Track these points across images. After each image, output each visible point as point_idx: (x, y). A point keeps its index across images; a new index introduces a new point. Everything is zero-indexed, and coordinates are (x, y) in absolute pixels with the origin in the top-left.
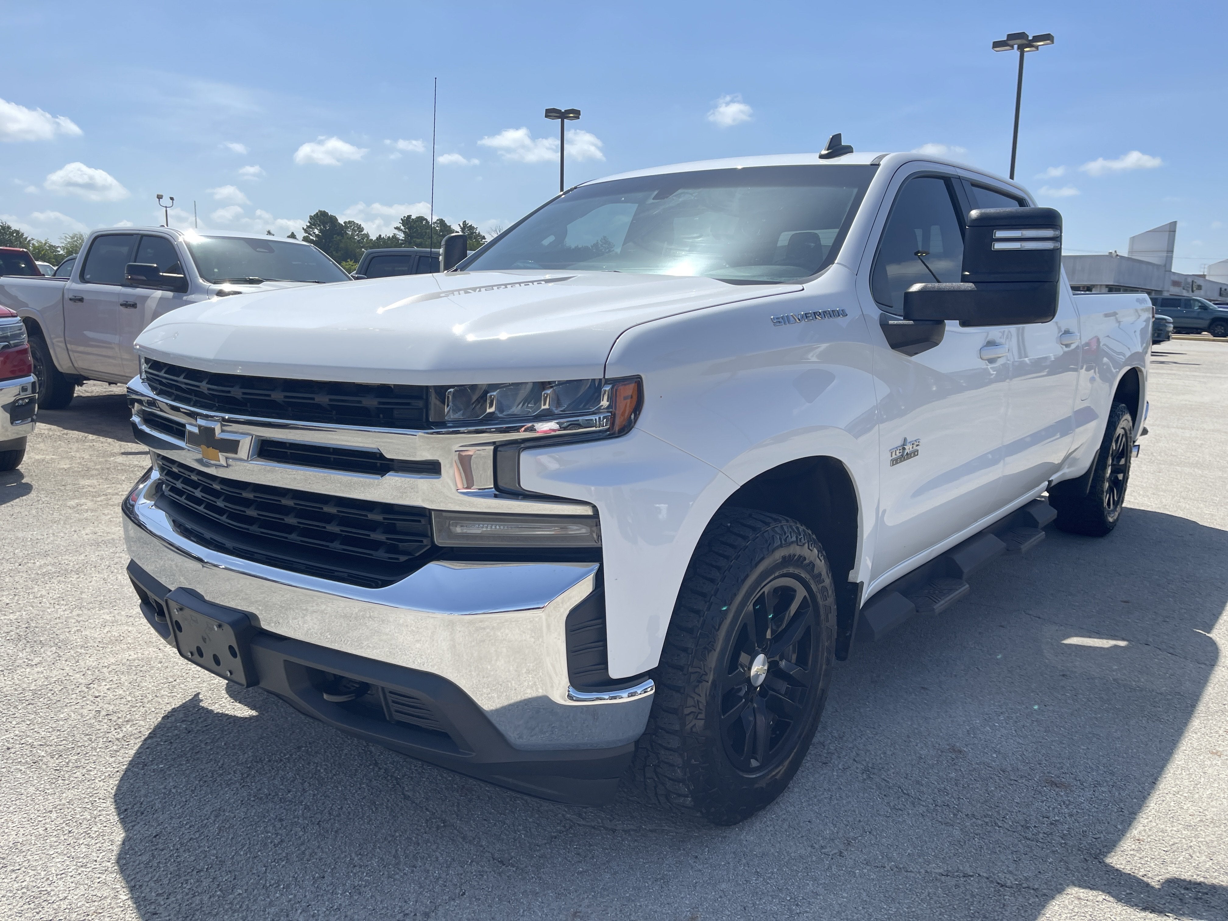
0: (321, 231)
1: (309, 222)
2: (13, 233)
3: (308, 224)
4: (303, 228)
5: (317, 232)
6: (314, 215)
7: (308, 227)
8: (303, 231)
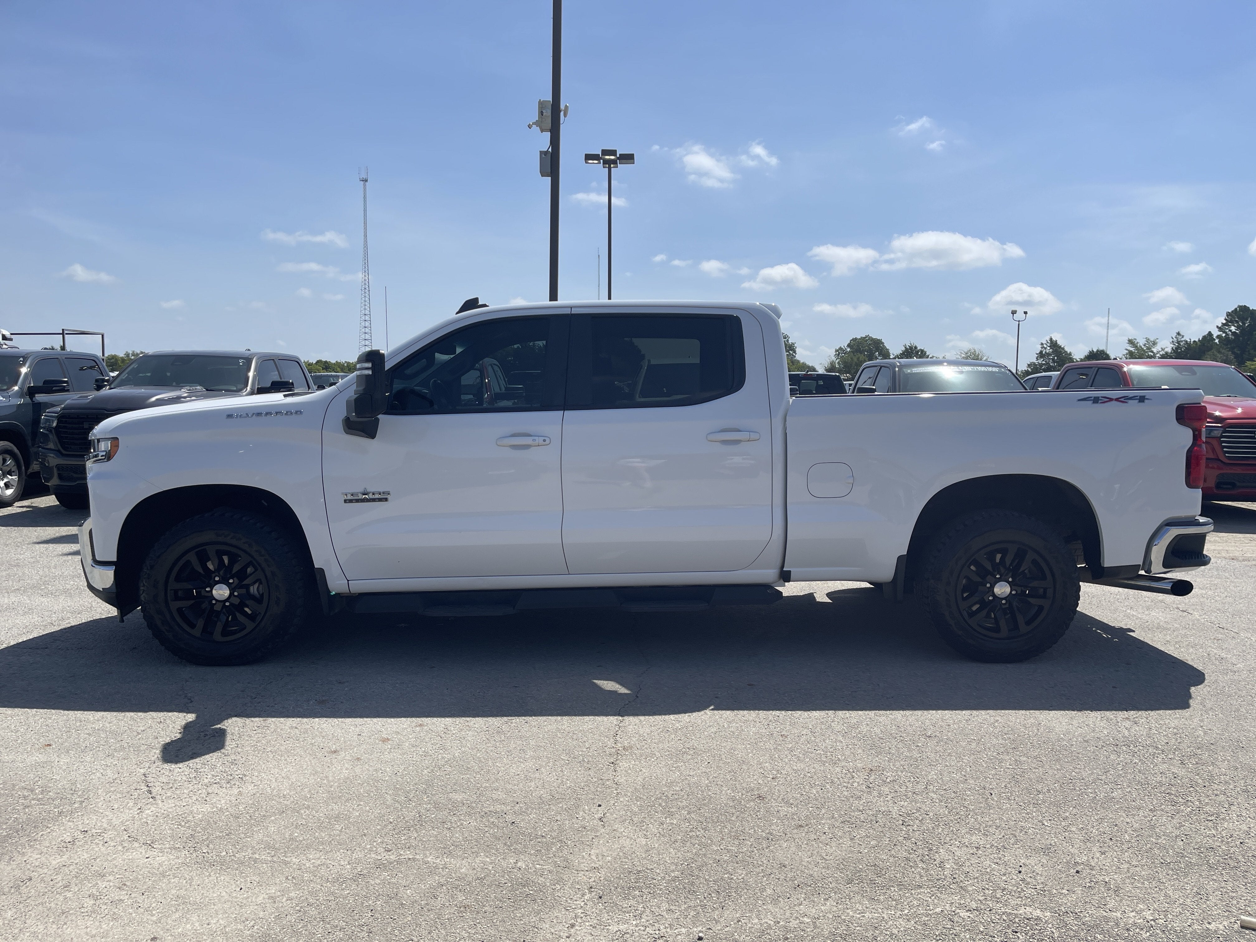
0: (1238, 327)
1: (1226, 319)
2: (918, 352)
3: (1224, 322)
4: (1217, 327)
5: (1233, 328)
6: (1232, 312)
7: (1223, 324)
8: (1217, 329)
